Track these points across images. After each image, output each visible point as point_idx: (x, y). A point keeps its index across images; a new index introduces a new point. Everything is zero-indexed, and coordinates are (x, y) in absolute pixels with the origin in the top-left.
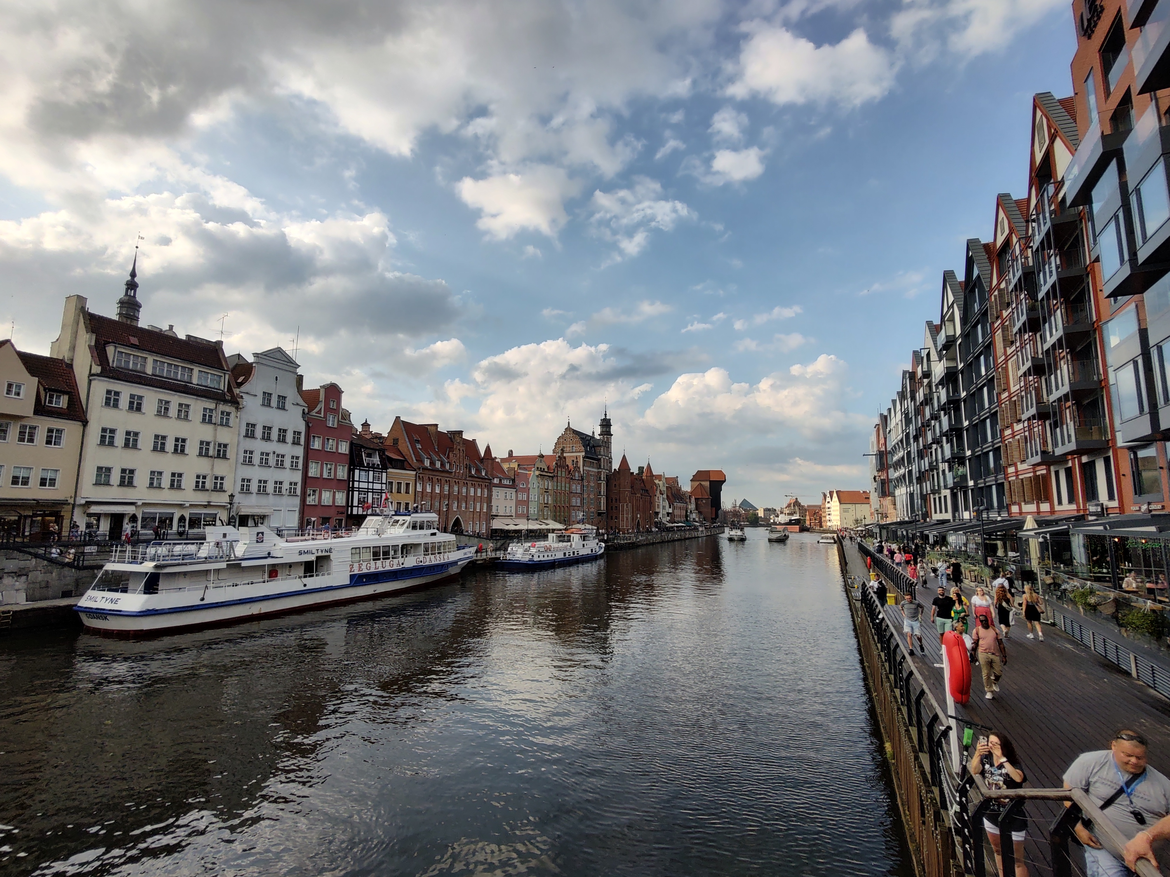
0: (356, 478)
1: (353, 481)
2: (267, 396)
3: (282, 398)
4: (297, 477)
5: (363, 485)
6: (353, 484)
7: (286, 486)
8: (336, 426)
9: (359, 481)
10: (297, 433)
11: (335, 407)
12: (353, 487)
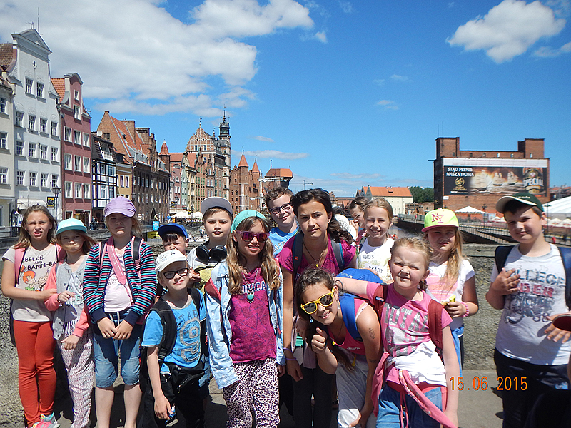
0: (99, 172)
1: (96, 175)
2: (29, 82)
3: (40, 86)
4: (57, 170)
5: (103, 179)
6: (96, 178)
7: (49, 179)
8: (79, 118)
9: (100, 175)
10: (54, 125)
11: (77, 99)
12: (96, 180)
